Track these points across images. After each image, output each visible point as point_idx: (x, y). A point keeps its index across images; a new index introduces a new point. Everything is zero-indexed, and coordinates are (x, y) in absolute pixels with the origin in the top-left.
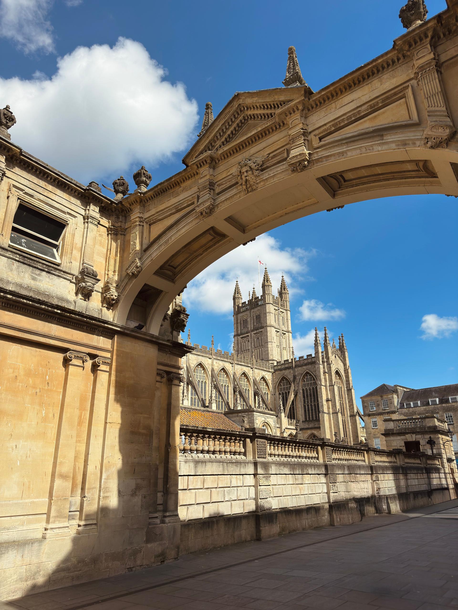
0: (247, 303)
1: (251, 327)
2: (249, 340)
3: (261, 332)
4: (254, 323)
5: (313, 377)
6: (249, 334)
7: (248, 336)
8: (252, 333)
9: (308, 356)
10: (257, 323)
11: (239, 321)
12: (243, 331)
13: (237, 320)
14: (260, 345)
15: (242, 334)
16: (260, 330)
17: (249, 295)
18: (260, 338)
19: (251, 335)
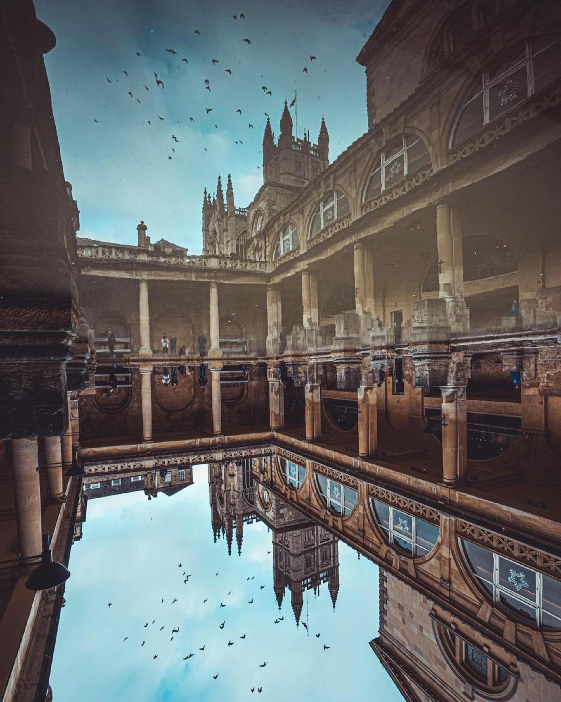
0: (322, 581)
1: (318, 552)
2: (319, 538)
3: (305, 548)
4: (314, 558)
5: (247, 499)
6: (320, 544)
7: (321, 542)
8: (316, 545)
9: (252, 522)
10: (310, 557)
11: (332, 559)
12: (326, 547)
13: (334, 560)
14: (307, 532)
15: (329, 544)
16: (306, 549)
17: (319, 591)
18: (307, 540)
19: (318, 542)
